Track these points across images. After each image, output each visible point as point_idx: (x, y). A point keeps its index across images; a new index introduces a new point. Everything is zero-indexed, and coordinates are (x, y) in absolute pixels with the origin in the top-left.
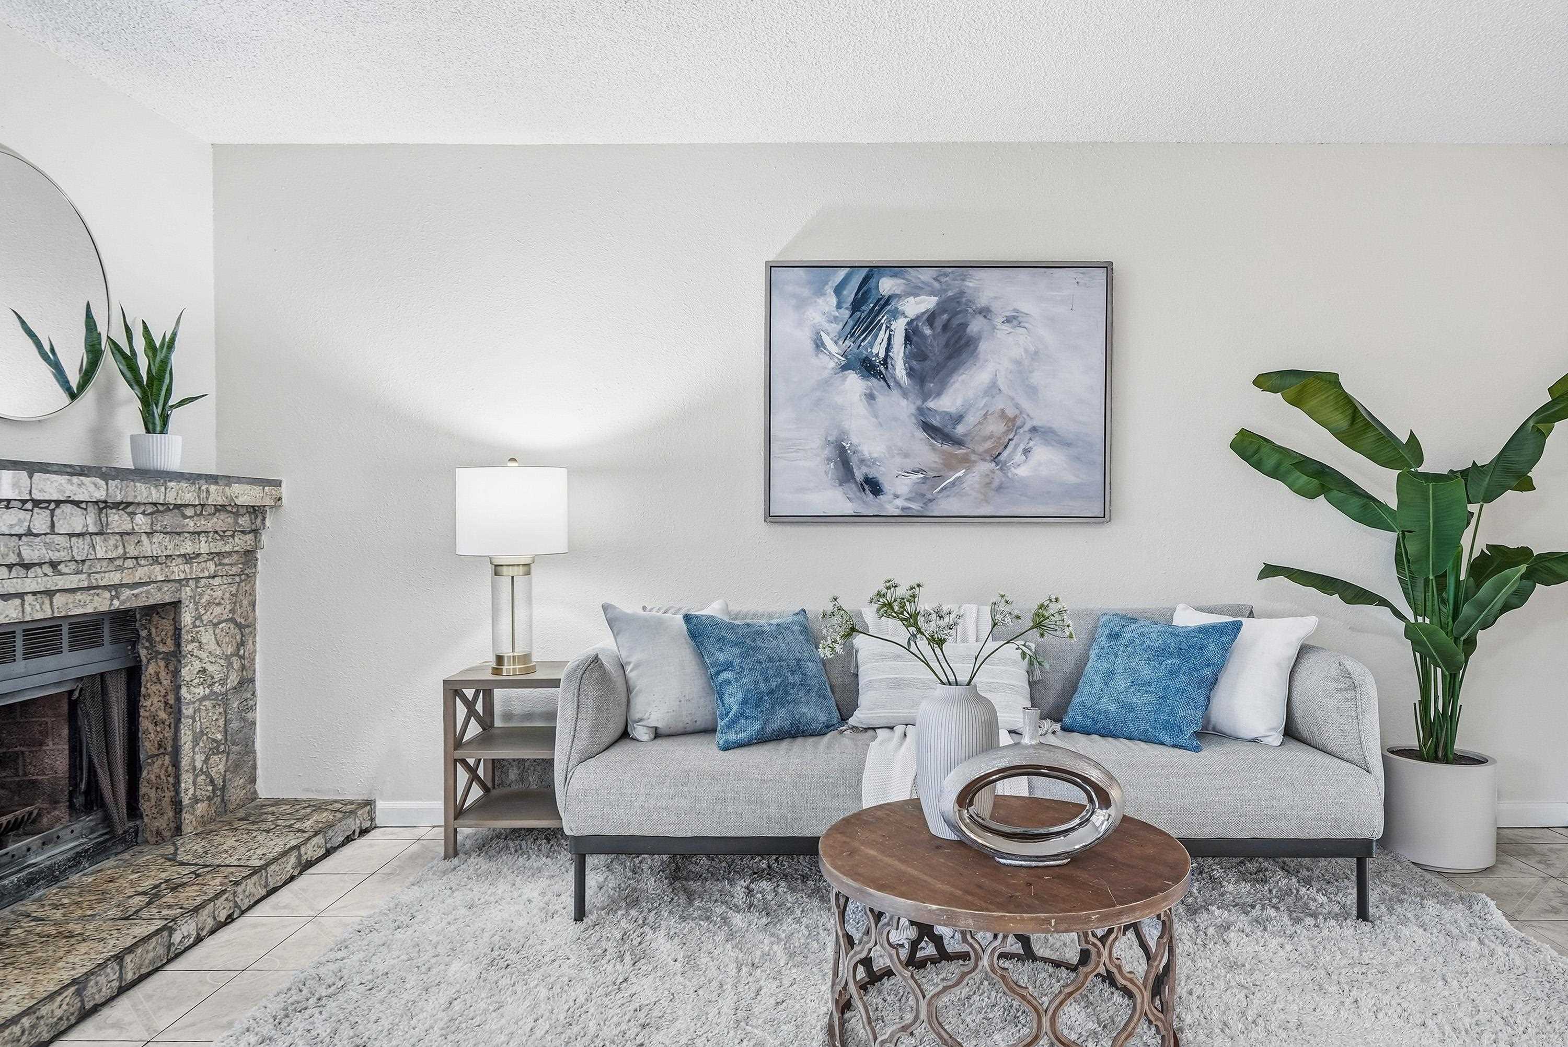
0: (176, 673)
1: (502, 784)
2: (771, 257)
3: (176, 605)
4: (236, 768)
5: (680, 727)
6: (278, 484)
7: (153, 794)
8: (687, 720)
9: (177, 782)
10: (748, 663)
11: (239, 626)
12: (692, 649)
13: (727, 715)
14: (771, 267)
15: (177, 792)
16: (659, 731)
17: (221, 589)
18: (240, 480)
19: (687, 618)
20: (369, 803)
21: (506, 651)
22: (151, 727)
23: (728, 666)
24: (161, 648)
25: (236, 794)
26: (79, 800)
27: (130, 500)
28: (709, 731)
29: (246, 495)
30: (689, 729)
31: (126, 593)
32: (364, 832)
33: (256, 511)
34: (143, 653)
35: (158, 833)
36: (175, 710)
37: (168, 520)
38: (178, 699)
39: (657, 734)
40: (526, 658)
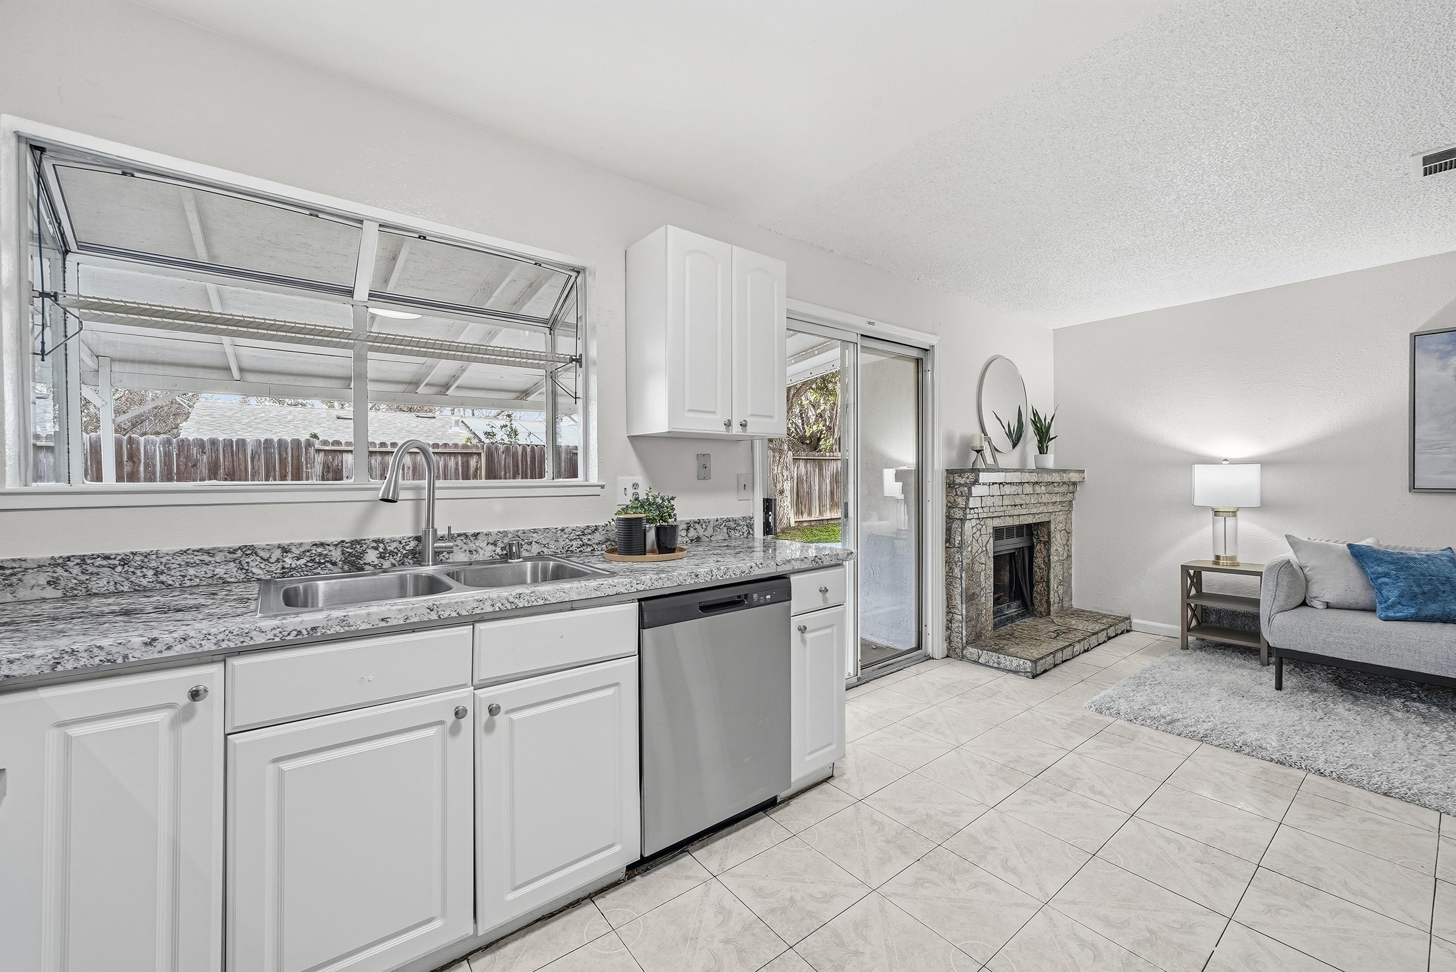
0: (1048, 550)
1: (1206, 621)
2: (1414, 330)
3: (1049, 522)
4: (1065, 592)
5: (1346, 605)
6: (1083, 471)
7: (1038, 597)
8: (1352, 601)
9: (1049, 594)
10: (1402, 575)
11: (1068, 533)
12: (1354, 564)
13: (1386, 602)
14: (1414, 337)
15: (1049, 598)
16: (1329, 605)
17: (1061, 517)
18: (1072, 471)
19: (1350, 546)
20: (1128, 619)
21: (1221, 553)
22: (1038, 570)
23: (1386, 575)
24: (1042, 539)
25: (1066, 604)
26: (1012, 595)
27: (1053, 481)
28: (1372, 610)
29: (1074, 477)
30: (1353, 606)
31: (1037, 517)
32: (1128, 631)
33: (1074, 484)
34: (1035, 540)
35: (1041, 613)
36: (1048, 564)
37: (1050, 488)
38: (1049, 560)
39: (1328, 606)
40: (1233, 558)
